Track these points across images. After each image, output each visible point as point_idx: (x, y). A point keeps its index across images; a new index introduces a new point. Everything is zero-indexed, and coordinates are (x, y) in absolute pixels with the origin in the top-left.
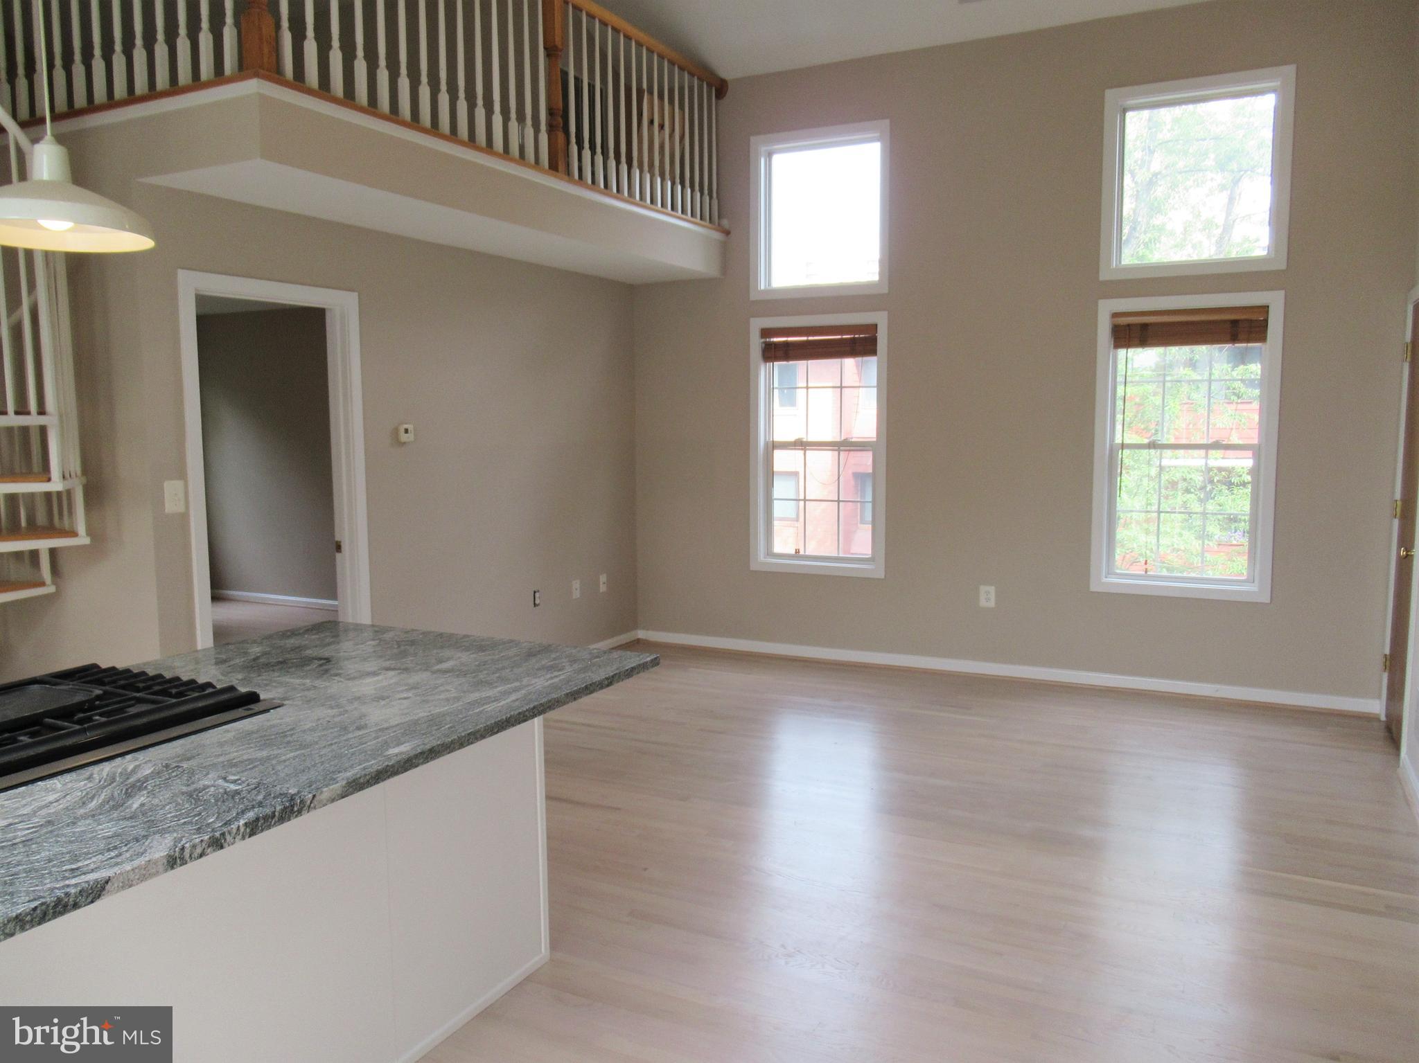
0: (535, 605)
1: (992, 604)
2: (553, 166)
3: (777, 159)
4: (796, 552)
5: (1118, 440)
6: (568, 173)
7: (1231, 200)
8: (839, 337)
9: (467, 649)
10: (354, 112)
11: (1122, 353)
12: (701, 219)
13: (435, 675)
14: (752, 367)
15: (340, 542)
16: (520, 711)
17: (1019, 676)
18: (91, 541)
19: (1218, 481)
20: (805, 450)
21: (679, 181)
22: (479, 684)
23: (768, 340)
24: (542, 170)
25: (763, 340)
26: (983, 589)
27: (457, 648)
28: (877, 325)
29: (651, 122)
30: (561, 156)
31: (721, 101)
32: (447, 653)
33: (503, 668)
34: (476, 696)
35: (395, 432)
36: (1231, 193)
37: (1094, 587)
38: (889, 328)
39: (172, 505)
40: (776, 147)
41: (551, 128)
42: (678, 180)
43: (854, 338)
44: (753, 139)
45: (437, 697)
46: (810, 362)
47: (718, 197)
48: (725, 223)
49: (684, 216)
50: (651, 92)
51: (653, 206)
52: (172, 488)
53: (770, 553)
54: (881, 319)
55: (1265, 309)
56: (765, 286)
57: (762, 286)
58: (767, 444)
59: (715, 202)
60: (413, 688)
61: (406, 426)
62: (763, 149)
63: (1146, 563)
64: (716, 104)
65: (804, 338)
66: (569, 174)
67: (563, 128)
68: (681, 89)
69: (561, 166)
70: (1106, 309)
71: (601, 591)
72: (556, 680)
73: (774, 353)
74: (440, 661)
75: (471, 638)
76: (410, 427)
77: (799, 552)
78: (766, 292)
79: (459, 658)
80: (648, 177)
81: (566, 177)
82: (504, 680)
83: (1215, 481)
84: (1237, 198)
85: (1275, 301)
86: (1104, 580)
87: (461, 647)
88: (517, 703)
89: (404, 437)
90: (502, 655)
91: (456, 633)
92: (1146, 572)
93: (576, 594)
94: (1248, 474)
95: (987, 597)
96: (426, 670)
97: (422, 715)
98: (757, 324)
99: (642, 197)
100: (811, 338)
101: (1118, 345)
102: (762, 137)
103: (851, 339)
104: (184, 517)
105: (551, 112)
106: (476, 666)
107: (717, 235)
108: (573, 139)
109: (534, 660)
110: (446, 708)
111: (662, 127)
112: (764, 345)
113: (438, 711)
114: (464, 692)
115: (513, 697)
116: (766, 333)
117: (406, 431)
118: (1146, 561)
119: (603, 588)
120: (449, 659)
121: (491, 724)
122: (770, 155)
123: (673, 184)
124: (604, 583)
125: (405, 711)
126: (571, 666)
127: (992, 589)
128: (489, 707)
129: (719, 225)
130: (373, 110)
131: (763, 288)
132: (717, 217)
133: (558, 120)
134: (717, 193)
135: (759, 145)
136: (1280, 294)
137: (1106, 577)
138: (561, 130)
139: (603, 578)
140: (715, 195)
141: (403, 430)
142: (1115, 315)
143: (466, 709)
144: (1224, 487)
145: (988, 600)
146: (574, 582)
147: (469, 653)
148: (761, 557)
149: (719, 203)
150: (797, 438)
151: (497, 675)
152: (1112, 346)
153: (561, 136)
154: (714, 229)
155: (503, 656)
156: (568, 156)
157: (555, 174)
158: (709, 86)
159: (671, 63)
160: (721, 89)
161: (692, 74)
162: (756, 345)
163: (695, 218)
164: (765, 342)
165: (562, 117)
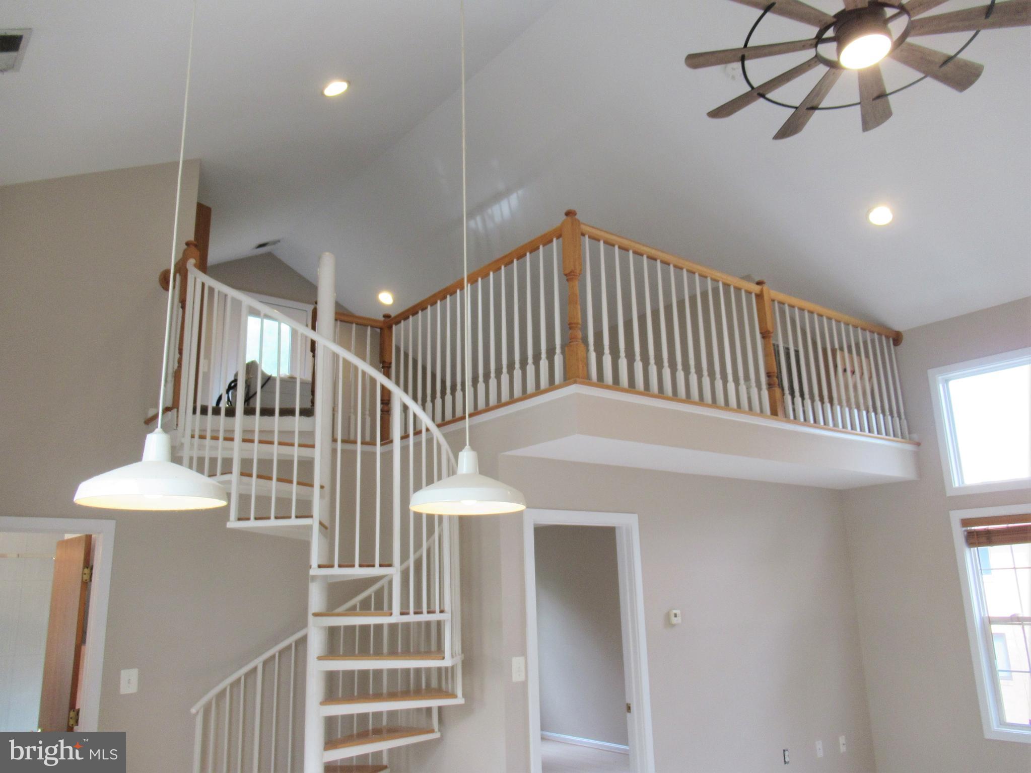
0: (785, 762)
2: (774, 413)
3: (951, 384)
6: (786, 415)
10: (635, 396)
12: (894, 436)
14: (957, 551)
15: (630, 704)
18: (465, 701)
20: (1022, 624)
23: (969, 528)
24: (766, 417)
25: (964, 529)
29: (845, 370)
30: (779, 404)
31: (898, 348)
35: (667, 617)
39: (517, 676)
40: (951, 375)
41: (770, 386)
42: (871, 409)
44: (930, 372)
47: (906, 417)
48: (915, 436)
49: (879, 436)
50: (841, 349)
51: (853, 432)
52: (517, 662)
53: (1002, 721)
56: (959, 484)
57: (956, 484)
58: (982, 619)
59: (904, 422)
61: (675, 611)
62: (940, 378)
64: (895, 351)
65: (1003, 525)
66: (786, 417)
67: (779, 385)
68: (865, 343)
69: (780, 412)
71: (842, 751)
73: (976, 539)
76: (678, 612)
78: (959, 489)
80: (847, 410)
81: (785, 419)
89: (674, 620)
93: (820, 754)
98: (956, 516)
99: (844, 426)
100: (1011, 525)
102: (937, 369)
104: (524, 684)
105: (769, 375)
107: (909, 447)
108: (787, 391)
111: (853, 372)
112: (966, 533)
116: (965, 522)
117: (676, 616)
119: (843, 749)
122: (946, 382)
123: (868, 412)
124: (843, 744)
129: (910, 439)
130: (648, 392)
132: (907, 433)
133: (773, 380)
134: (905, 414)
135: (936, 375)
138: (777, 386)
139: (842, 740)
140: (903, 416)
141: (673, 615)
146: (817, 743)
148: (994, 725)
149: (907, 422)
150: (1012, 613)
153: (778, 391)
154: (906, 443)
156: (784, 403)
157: (775, 417)
158: (887, 337)
159: (855, 327)
160: (897, 338)
161: (872, 332)
162: (958, 533)
163: (889, 436)
164: (965, 531)
165: (777, 378)
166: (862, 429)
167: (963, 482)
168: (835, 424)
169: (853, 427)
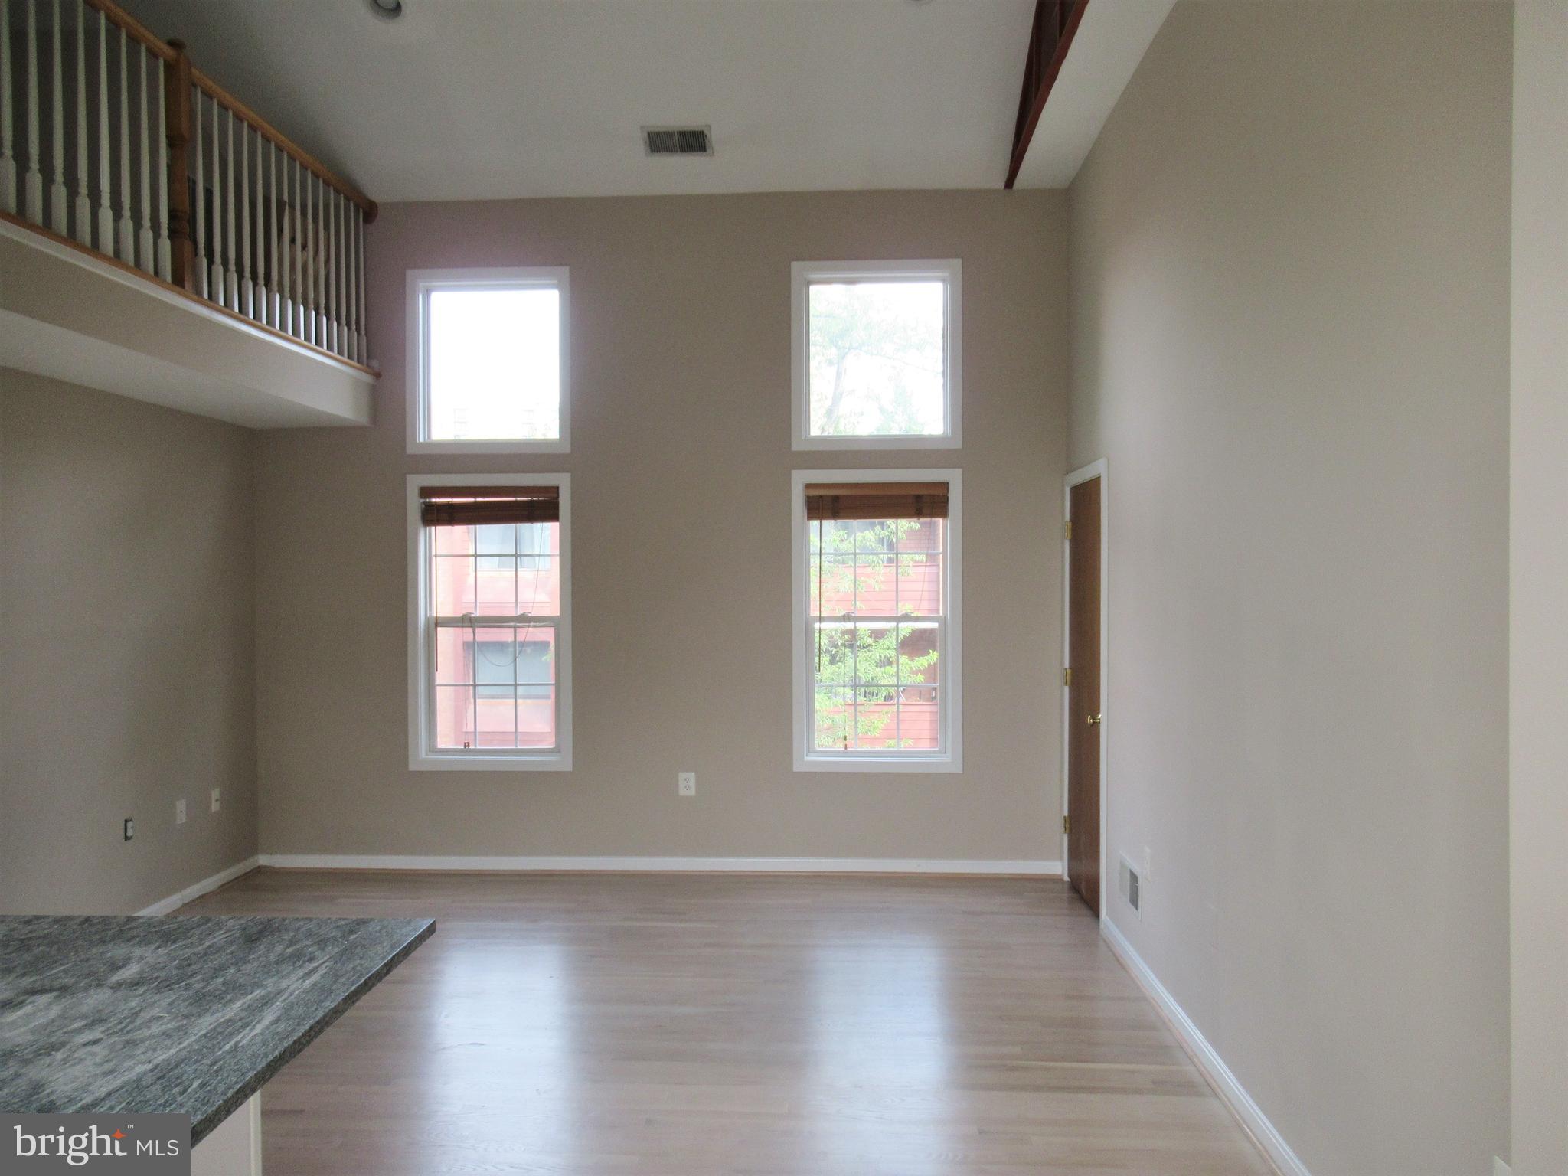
0: (127, 838)
1: (692, 792)
2: (178, 280)
3: (436, 296)
4: (465, 746)
5: (814, 613)
6: (199, 293)
7: (839, 375)
8: (514, 499)
9: (145, 941)
11: (814, 524)
13: (119, 994)
14: (409, 529)
16: (295, 1038)
17: (720, 869)
19: (842, 645)
20: (474, 628)
21: (324, 312)
22: (202, 1001)
23: (428, 500)
24: (163, 284)
25: (422, 501)
26: (682, 776)
27: (129, 940)
28: (558, 488)
29: (293, 241)
30: (187, 270)
31: (368, 226)
32: (118, 951)
33: (222, 968)
34: (206, 1023)
36: (838, 368)
37: (797, 767)
38: (573, 493)
40: (434, 284)
41: (175, 233)
43: (532, 501)
44: (409, 273)
45: (146, 1033)
46: (478, 526)
47: (366, 334)
48: (375, 363)
49: (330, 353)
50: (292, 207)
51: (295, 339)
53: (432, 749)
54: (563, 482)
55: (945, 486)
56: (425, 438)
57: (421, 438)
58: (428, 620)
59: (364, 340)
60: (98, 1021)
62: (422, 285)
63: (845, 739)
64: (364, 229)
65: (472, 500)
66: (197, 294)
67: (189, 236)
68: (326, 206)
69: (188, 285)
70: (800, 479)
71: (213, 811)
72: (315, 977)
73: (436, 516)
74: (115, 967)
75: (140, 921)
77: (468, 746)
78: (426, 445)
79: (142, 958)
80: (289, 304)
81: (195, 297)
82: (236, 988)
83: (839, 644)
84: (843, 373)
85: (954, 478)
86: (807, 759)
87: (134, 937)
88: (282, 1026)
90: (207, 944)
91: (113, 915)
92: (846, 748)
93: (181, 818)
94: (870, 636)
95: (687, 784)
96: (100, 985)
97: (140, 1069)
98: (415, 482)
99: (283, 327)
100: (480, 500)
101: (811, 517)
102: (422, 271)
103: (528, 502)
105: (173, 215)
106: (176, 968)
107: (366, 378)
108: (202, 252)
109: (261, 948)
110: (173, 1051)
111: (304, 246)
112: (423, 506)
113: (164, 1057)
114: (185, 1017)
115: (268, 1017)
116: (426, 492)
118: (846, 737)
119: (215, 807)
120: (126, 962)
121: (263, 1068)
122: (428, 292)
124: (217, 800)
125: (107, 1067)
126: (323, 949)
127: (692, 776)
128: (244, 1038)
129: (368, 366)
131: (421, 440)
132: (365, 356)
133: (181, 225)
134: (366, 329)
135: (418, 280)
136: (959, 472)
137: (807, 756)
138: (186, 237)
139: (215, 794)
140: (363, 332)
142: (808, 486)
143: (207, 1048)
144: (847, 650)
145: (687, 787)
146: (178, 803)
147: (153, 947)
148: (423, 754)
149: (367, 339)
150: (464, 612)
151: (220, 980)
152: (806, 517)
153: (187, 246)
154: (363, 370)
155: (209, 947)
156: (196, 270)
157: (178, 289)
158: (357, 207)
159: (316, 175)
160: (369, 211)
161: (337, 192)
162: (414, 505)
163: (343, 355)
164: (425, 503)
165: (189, 222)
166: (307, 338)
167: (429, 437)
168: (270, 320)
169: (296, 332)
